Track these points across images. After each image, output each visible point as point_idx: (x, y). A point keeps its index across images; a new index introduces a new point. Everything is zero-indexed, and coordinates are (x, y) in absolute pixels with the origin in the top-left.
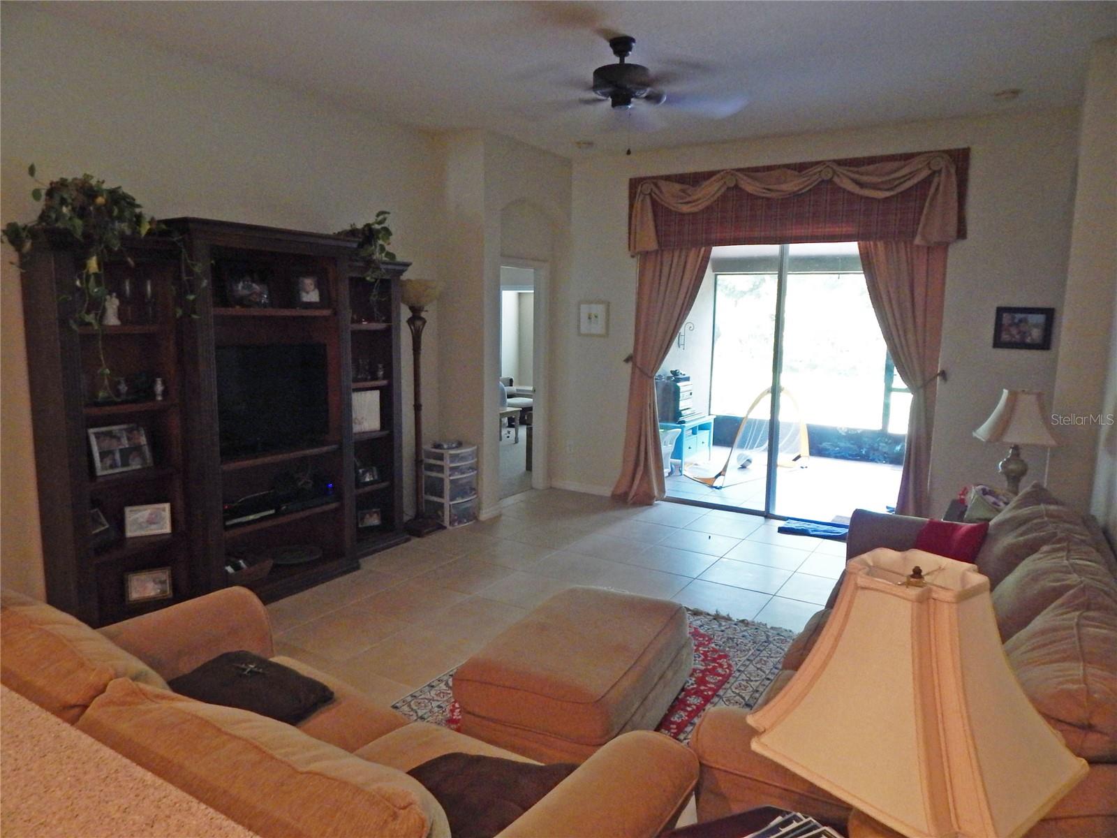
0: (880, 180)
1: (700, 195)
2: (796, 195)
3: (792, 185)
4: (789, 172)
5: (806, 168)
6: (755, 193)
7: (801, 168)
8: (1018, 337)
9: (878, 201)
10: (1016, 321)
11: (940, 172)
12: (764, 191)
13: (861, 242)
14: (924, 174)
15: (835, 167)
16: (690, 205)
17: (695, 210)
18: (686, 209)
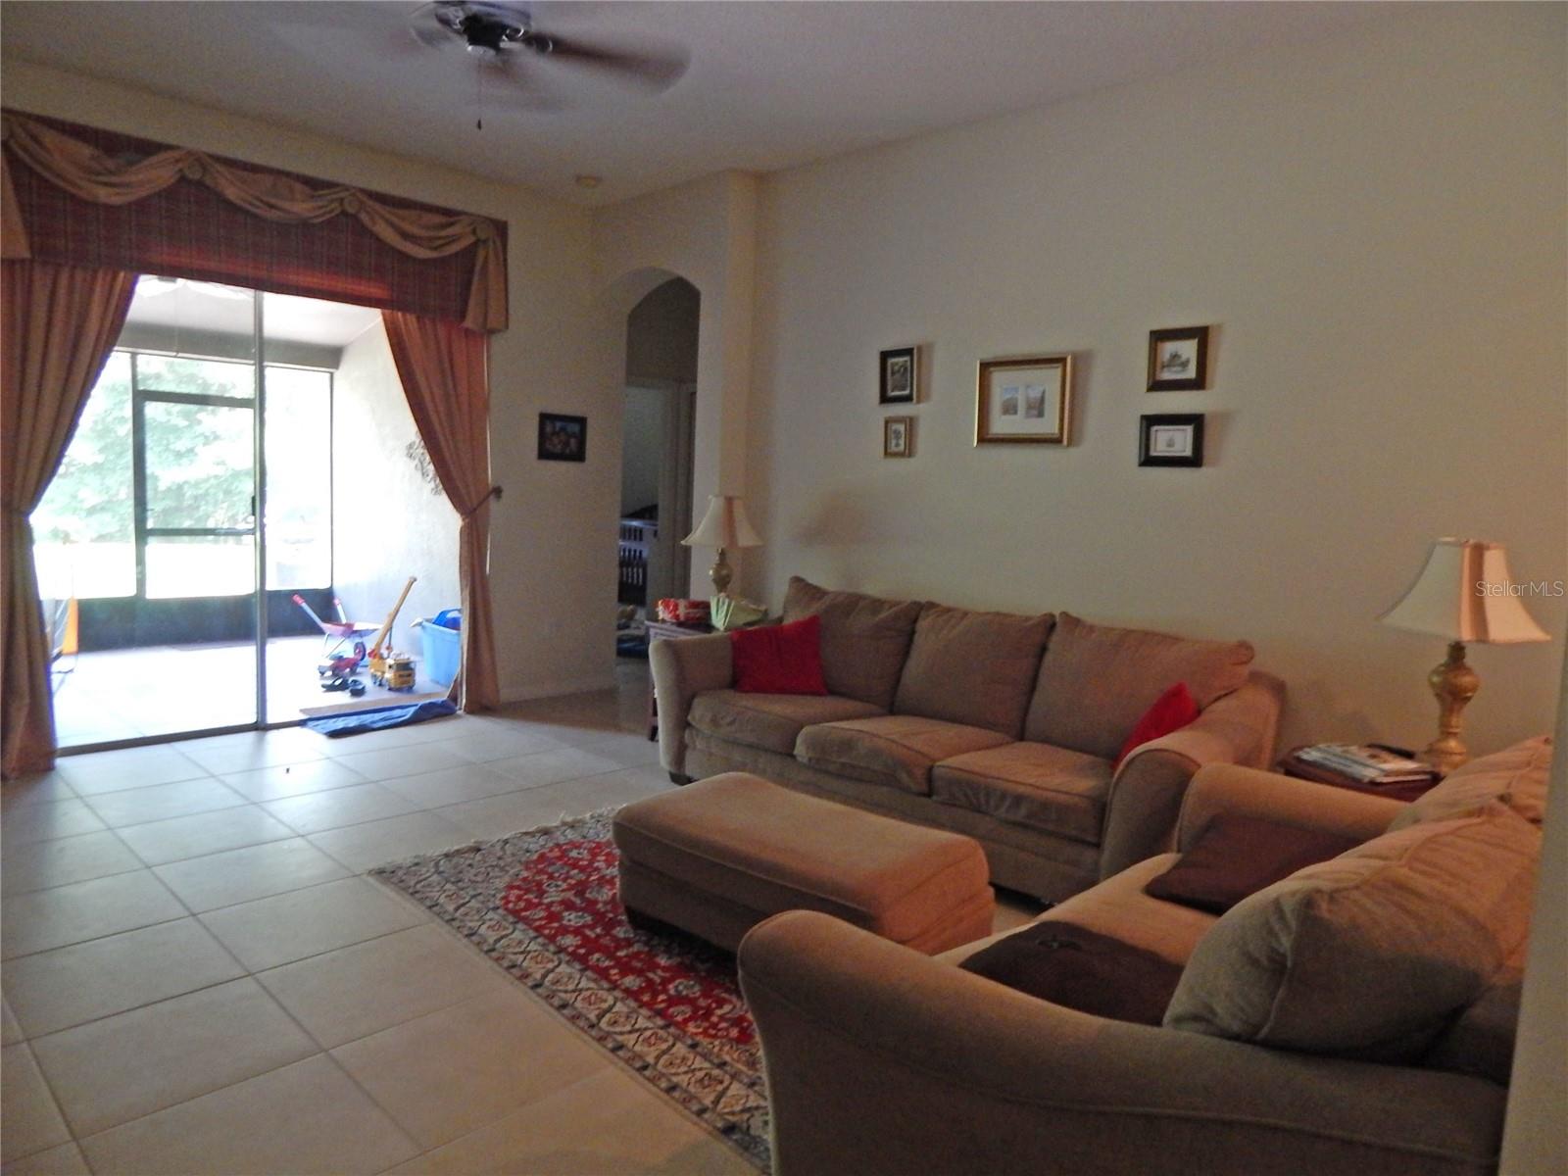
0: (426, 235)
1: (134, 178)
2: (305, 226)
3: (302, 207)
4: (298, 187)
5: (323, 188)
6: (238, 202)
7: (313, 184)
8: (559, 447)
9: (415, 259)
10: (557, 429)
11: (485, 242)
12: (258, 203)
13: (386, 311)
14: (470, 240)
15: (365, 199)
16: (111, 190)
17: (116, 200)
18: (103, 195)
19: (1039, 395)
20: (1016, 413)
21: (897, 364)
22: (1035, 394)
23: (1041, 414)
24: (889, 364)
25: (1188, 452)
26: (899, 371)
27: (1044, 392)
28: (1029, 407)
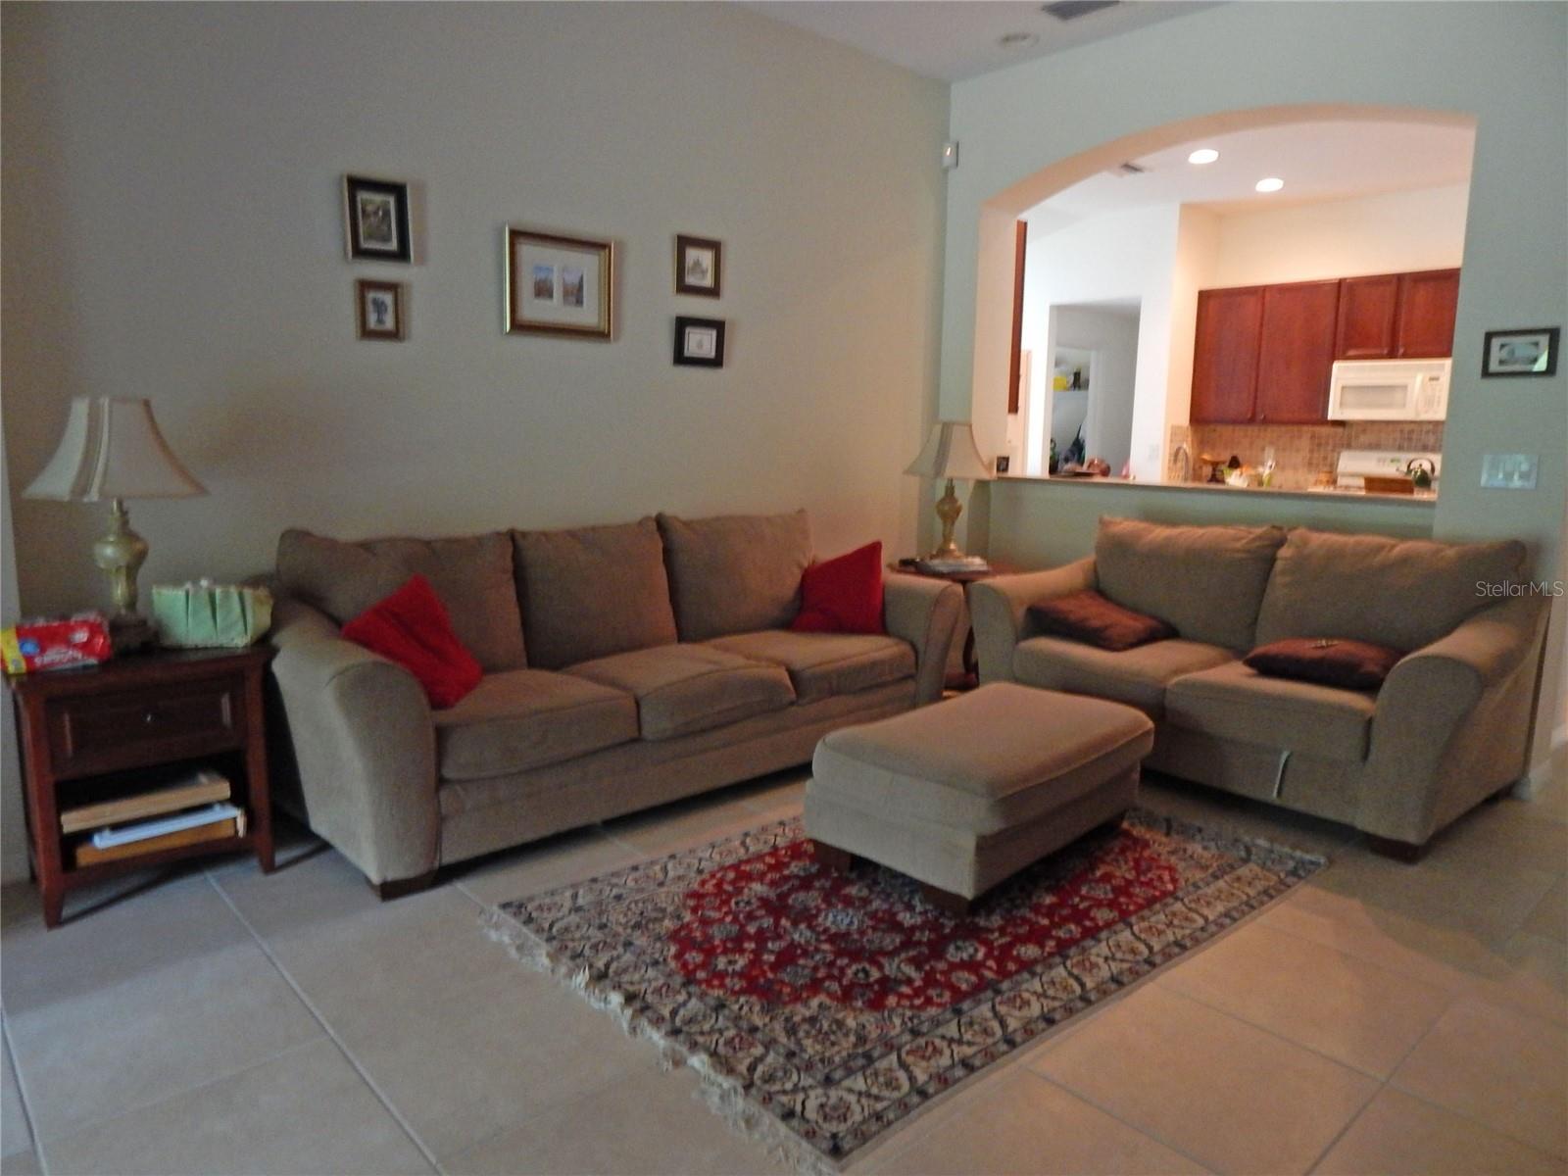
19: (576, 281)
20: (550, 295)
21: (371, 202)
22: (573, 279)
23: (579, 302)
24: (359, 198)
25: (712, 354)
26: (376, 213)
27: (582, 278)
28: (566, 293)
